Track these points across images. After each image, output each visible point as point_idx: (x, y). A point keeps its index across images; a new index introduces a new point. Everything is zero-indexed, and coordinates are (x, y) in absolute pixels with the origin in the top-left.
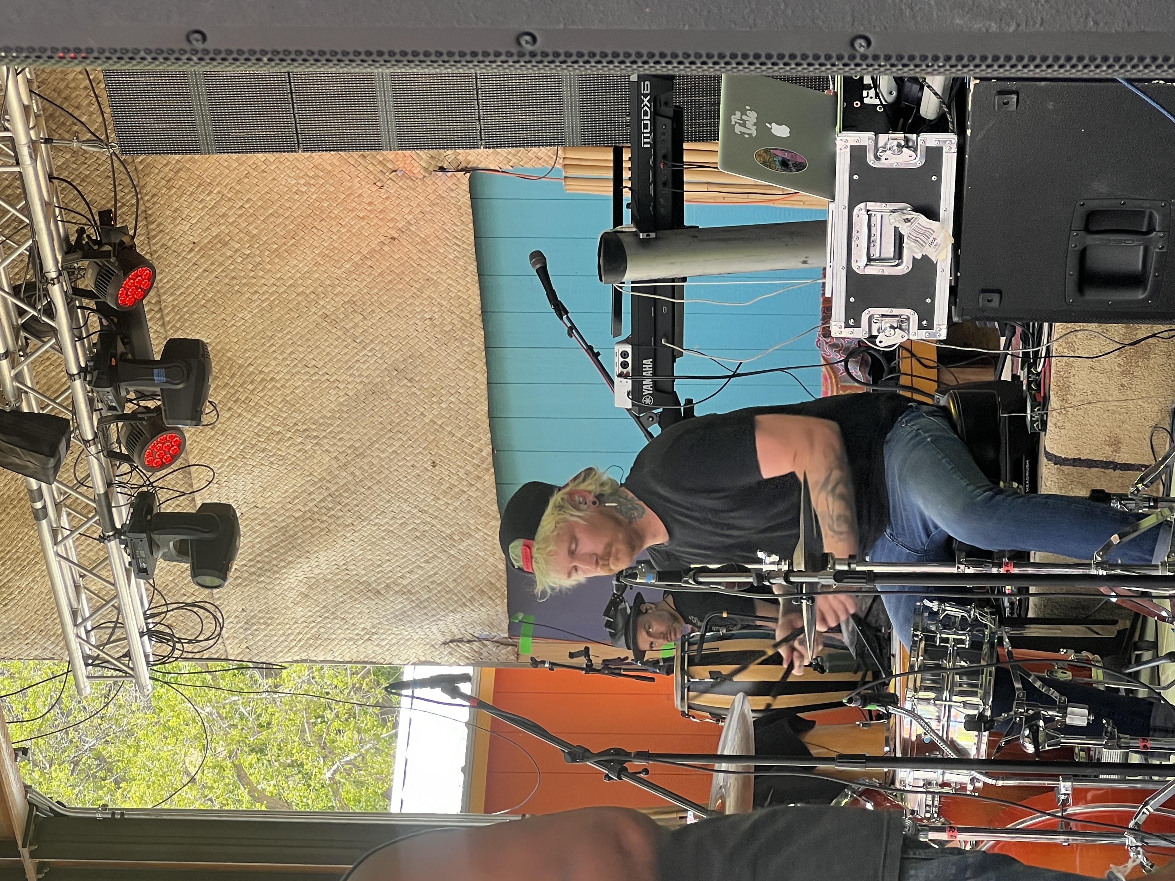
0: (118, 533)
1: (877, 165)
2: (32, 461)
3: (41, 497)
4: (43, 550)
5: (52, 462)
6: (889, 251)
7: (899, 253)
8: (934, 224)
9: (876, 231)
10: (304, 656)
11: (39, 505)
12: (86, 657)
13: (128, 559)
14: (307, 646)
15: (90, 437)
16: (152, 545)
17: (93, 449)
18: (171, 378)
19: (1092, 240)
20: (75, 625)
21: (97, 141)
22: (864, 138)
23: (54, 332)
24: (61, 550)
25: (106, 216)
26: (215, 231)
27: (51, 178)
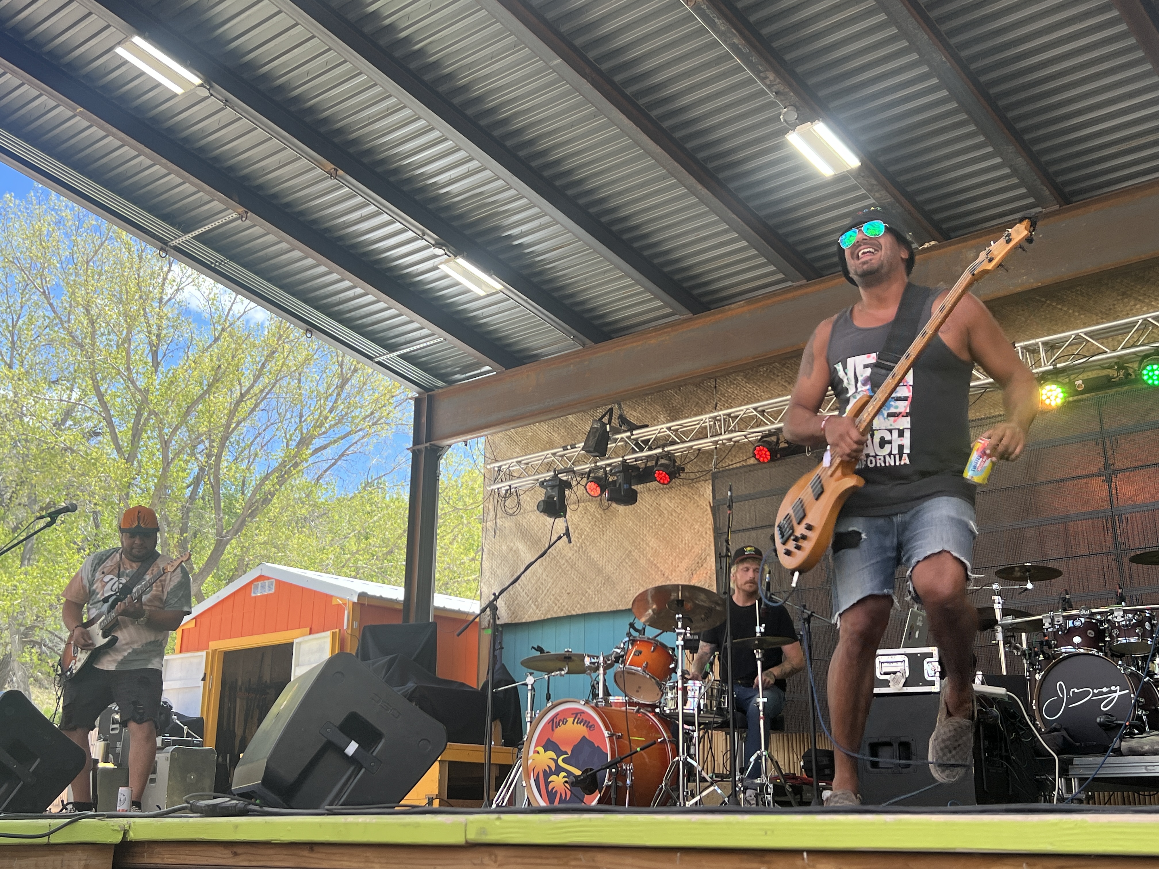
0: (556, 475)
1: (925, 663)
2: (592, 443)
3: (572, 448)
4: (549, 449)
5: (592, 449)
6: (885, 670)
7: (885, 673)
8: (901, 685)
9: (895, 664)
10: (485, 550)
11: (569, 447)
12: (500, 467)
13: (547, 478)
14: (489, 551)
15: (598, 464)
16: (553, 487)
17: (593, 465)
18: (625, 490)
19: (896, 746)
20: (517, 462)
21: (716, 464)
22: (936, 658)
23: (642, 450)
24: (550, 455)
25: (683, 469)
26: (665, 512)
27: (699, 450)
